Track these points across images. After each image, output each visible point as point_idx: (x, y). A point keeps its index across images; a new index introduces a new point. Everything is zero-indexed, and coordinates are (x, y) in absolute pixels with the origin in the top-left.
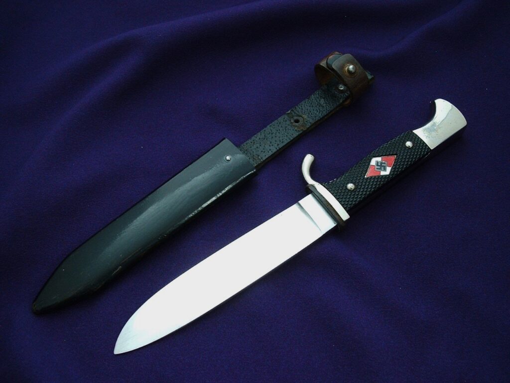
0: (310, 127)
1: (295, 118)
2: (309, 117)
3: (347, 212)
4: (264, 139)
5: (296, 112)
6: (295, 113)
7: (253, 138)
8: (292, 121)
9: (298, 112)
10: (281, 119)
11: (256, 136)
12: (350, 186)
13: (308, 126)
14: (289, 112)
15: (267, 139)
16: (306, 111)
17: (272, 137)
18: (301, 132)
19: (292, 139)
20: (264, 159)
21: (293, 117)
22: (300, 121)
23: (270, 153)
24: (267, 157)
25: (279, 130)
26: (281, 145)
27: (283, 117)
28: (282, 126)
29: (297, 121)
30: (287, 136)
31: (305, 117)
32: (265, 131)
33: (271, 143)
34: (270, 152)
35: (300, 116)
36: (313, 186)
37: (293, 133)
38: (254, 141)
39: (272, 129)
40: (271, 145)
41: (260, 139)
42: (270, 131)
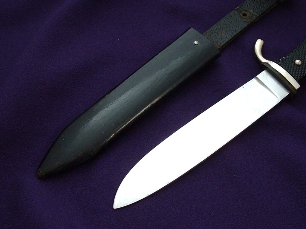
0: (256, 19)
1: (243, 12)
2: (253, 11)
3: (298, 82)
4: (220, 29)
5: (244, 8)
6: (242, 9)
7: (211, 28)
8: (241, 15)
9: (245, 8)
10: (232, 13)
11: (213, 27)
12: (298, 62)
13: (254, 19)
14: (238, 8)
15: (222, 29)
16: (251, 7)
17: (227, 28)
18: (249, 23)
19: (243, 28)
20: (223, 44)
21: (241, 12)
22: (247, 14)
23: (227, 40)
24: (225, 43)
25: (232, 22)
26: (235, 34)
27: (233, 12)
28: (233, 19)
29: (245, 15)
30: (238, 26)
31: (251, 11)
32: (220, 23)
33: (226, 32)
34: (226, 39)
35: (247, 11)
37: (242, 24)
38: (212, 30)
39: (225, 21)
40: (226, 33)
41: (216, 29)
42: (224, 23)
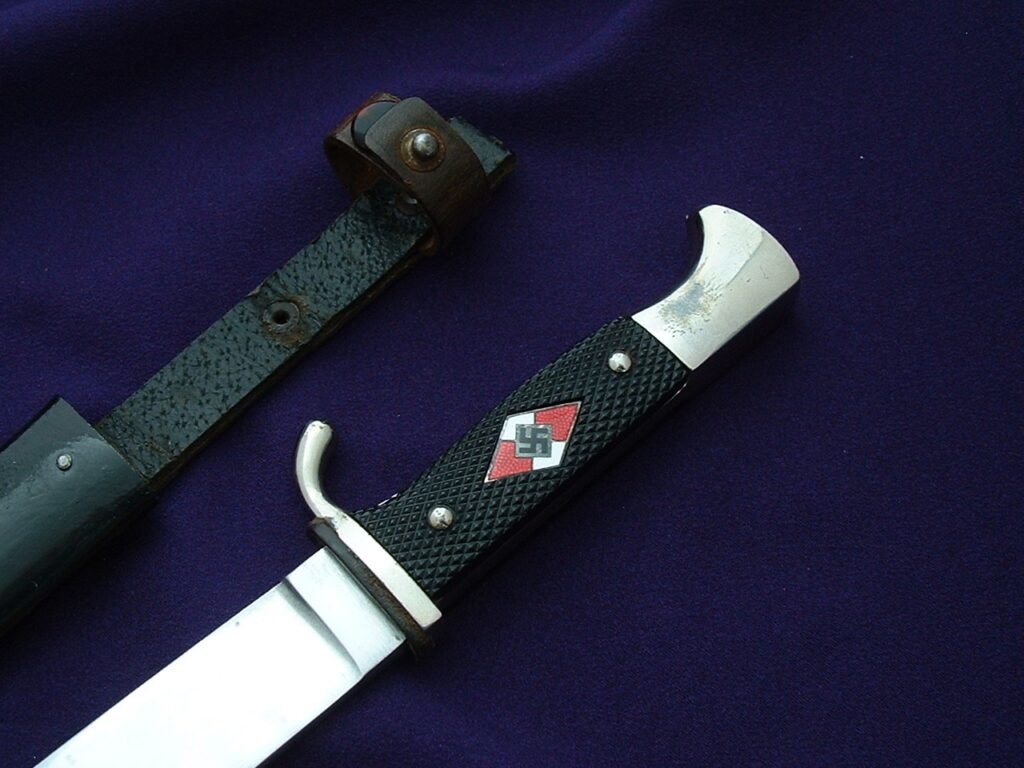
0: (321, 331)
1: (276, 307)
2: (316, 302)
3: (433, 598)
4: (183, 384)
5: (281, 290)
6: (275, 292)
7: (151, 384)
8: (268, 318)
9: (284, 287)
10: (231, 316)
11: (158, 376)
12: (440, 514)
13: (313, 332)
14: (257, 290)
15: (191, 383)
16: (309, 281)
17: (207, 377)
18: (294, 351)
19: (266, 375)
20: (184, 446)
21: (268, 307)
22: (292, 315)
23: (203, 427)
24: (193, 438)
25: (229, 351)
26: (233, 401)
27: (238, 309)
28: (235, 339)
29: (281, 318)
30: (251, 367)
31: (305, 301)
32: (185, 358)
33: (203, 394)
34: (201, 423)
35: (289, 301)
36: (327, 523)
37: (270, 358)
38: (152, 391)
39: (205, 349)
40: (203, 401)
41: (170, 384)
42: (201, 357)
